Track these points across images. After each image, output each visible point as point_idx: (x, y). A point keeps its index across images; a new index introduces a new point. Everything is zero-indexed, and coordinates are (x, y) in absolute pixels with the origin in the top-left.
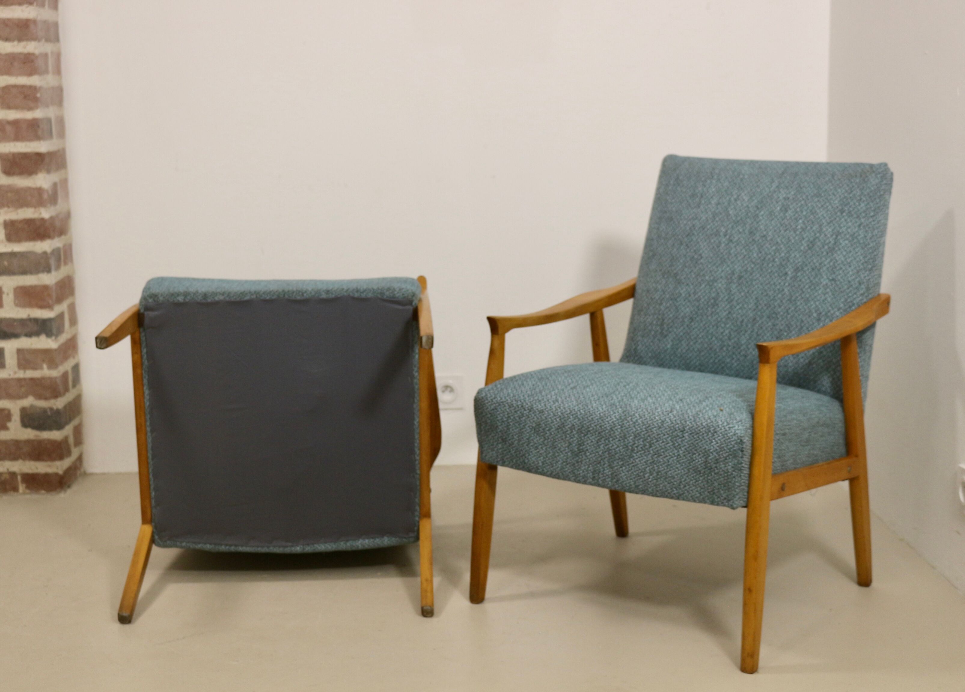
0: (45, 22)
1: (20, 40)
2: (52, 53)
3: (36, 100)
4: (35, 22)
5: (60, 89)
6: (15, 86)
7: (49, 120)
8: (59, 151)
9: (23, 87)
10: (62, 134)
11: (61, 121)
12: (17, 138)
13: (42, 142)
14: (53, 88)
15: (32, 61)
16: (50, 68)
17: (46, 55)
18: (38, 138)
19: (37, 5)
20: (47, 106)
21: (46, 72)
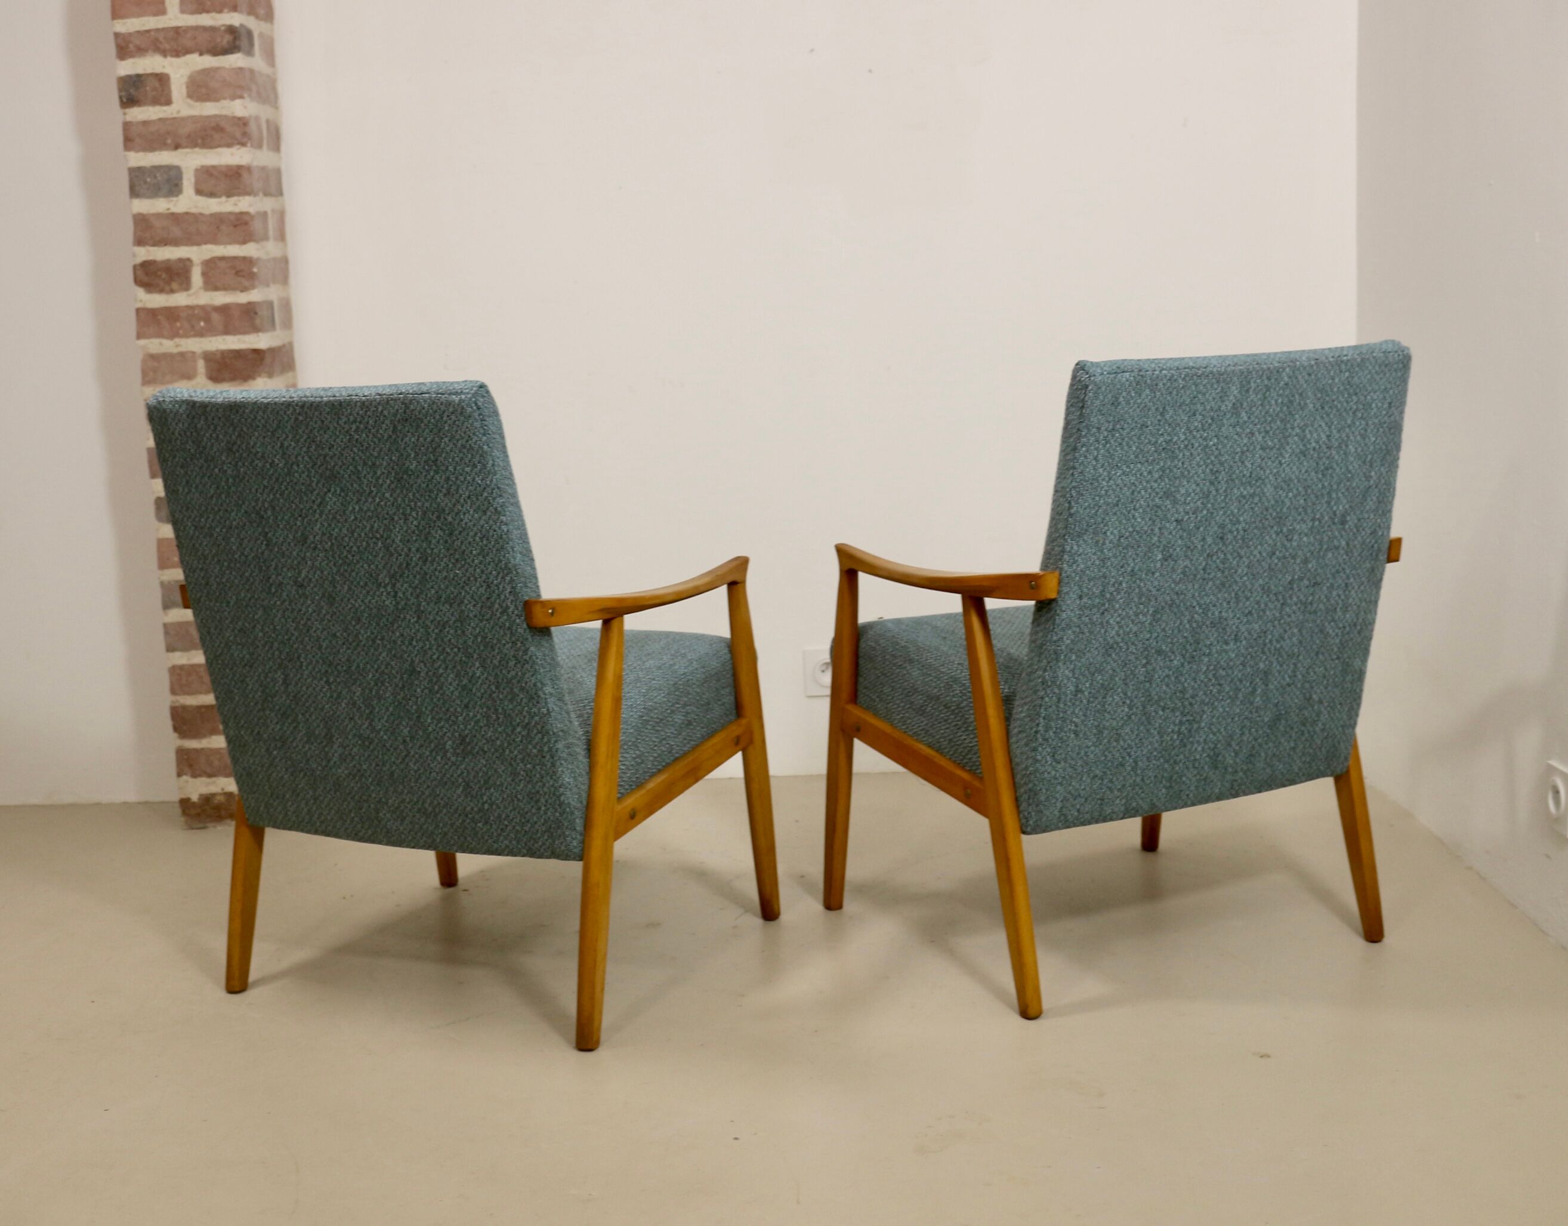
0: (263, 169)
1: (229, 195)
2: (273, 211)
3: (252, 276)
4: (248, 169)
5: (285, 261)
6: (223, 259)
7: (270, 304)
8: (284, 346)
9: (235, 258)
10: (288, 324)
11: (287, 306)
12: (227, 331)
13: (260, 334)
14: (274, 259)
15: (246, 223)
16: (271, 233)
17: (265, 214)
18: (256, 329)
19: (252, 146)
20: (268, 285)
21: (266, 238)
